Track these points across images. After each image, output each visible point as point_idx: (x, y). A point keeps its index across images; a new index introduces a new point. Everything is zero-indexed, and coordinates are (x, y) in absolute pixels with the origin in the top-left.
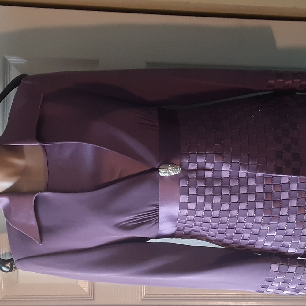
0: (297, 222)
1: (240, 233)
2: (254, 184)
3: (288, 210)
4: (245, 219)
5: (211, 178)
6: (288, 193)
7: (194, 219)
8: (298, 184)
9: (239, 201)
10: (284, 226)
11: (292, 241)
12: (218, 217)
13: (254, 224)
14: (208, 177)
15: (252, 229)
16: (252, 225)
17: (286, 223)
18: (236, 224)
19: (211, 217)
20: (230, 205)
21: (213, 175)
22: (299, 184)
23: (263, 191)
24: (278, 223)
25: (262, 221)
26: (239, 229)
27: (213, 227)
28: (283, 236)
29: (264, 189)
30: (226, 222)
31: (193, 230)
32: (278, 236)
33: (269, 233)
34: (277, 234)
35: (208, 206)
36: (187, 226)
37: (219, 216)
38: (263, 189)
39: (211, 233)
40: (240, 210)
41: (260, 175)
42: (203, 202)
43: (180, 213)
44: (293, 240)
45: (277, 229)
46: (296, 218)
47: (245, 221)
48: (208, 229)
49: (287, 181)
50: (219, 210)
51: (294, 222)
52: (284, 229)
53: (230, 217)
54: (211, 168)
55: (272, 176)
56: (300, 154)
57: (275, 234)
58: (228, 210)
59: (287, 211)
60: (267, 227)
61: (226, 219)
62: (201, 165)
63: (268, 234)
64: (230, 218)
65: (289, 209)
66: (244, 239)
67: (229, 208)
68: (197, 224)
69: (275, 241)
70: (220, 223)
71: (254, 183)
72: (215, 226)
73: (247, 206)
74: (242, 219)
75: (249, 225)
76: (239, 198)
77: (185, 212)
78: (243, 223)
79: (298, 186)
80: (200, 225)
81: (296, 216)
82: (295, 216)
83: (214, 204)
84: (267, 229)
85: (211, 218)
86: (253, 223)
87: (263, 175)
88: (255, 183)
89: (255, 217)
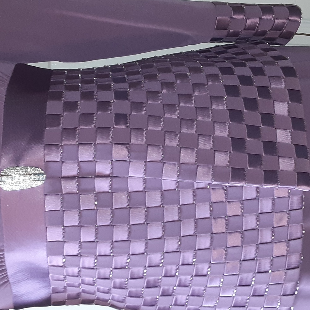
0: (273, 271)
1: (170, 294)
2: (191, 203)
3: (256, 250)
4: (178, 269)
5: (109, 192)
6: (255, 217)
7: (78, 274)
8: (273, 200)
9: (163, 235)
10: (249, 280)
11: (265, 307)
12: (125, 268)
13: (195, 278)
14: (102, 190)
15: (191, 287)
16: (191, 280)
17: (252, 273)
18: (161, 279)
19: (111, 269)
20: (146, 243)
21: (111, 186)
22: (276, 200)
23: (208, 216)
24: (239, 274)
25: (209, 273)
26: (166, 287)
27: (118, 285)
28: (248, 298)
29: (211, 211)
30: (141, 275)
31: (83, 291)
32: (240, 298)
33: (223, 293)
34: (237, 294)
35: (104, 248)
36: (69, 285)
37: (127, 266)
38: (209, 212)
39: (116, 296)
40: (166, 252)
41: (202, 186)
42: (92, 240)
43: (50, 262)
44: (267, 305)
45: (236, 286)
46: (271, 265)
47: (177, 274)
48: (110, 290)
49: (254, 195)
50: (127, 255)
51: (267, 272)
52: (249, 285)
53: (149, 267)
54: (108, 172)
55: (226, 187)
56: (276, 143)
57: (234, 295)
58: (143, 254)
59: (255, 253)
60: (218, 282)
61: (139, 270)
62: (87, 168)
63: (220, 296)
64: (148, 269)
65: (257, 248)
66: (178, 303)
67: (145, 250)
68: (86, 281)
69: (234, 307)
70: (131, 279)
71: (192, 200)
72: (121, 283)
73: (180, 245)
74: (171, 270)
75: (186, 279)
76: (163, 231)
77: (59, 260)
78: (174, 276)
79: (273, 204)
80: (91, 282)
81: (272, 260)
82: (270, 261)
83: (115, 244)
84: (219, 286)
85: (111, 271)
86: (192, 277)
87: (209, 184)
88: (194, 200)
89: (195, 264)
